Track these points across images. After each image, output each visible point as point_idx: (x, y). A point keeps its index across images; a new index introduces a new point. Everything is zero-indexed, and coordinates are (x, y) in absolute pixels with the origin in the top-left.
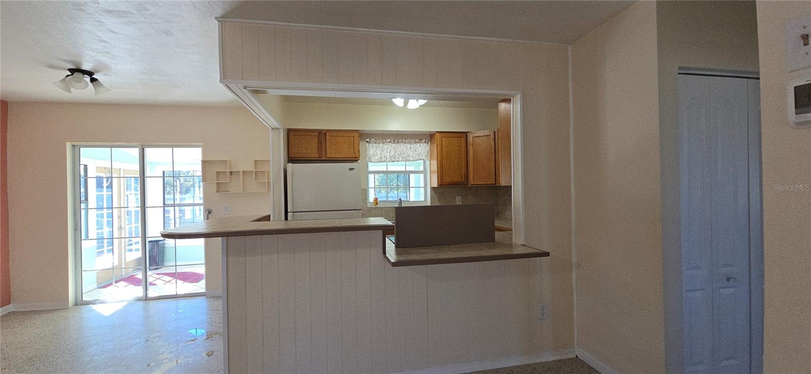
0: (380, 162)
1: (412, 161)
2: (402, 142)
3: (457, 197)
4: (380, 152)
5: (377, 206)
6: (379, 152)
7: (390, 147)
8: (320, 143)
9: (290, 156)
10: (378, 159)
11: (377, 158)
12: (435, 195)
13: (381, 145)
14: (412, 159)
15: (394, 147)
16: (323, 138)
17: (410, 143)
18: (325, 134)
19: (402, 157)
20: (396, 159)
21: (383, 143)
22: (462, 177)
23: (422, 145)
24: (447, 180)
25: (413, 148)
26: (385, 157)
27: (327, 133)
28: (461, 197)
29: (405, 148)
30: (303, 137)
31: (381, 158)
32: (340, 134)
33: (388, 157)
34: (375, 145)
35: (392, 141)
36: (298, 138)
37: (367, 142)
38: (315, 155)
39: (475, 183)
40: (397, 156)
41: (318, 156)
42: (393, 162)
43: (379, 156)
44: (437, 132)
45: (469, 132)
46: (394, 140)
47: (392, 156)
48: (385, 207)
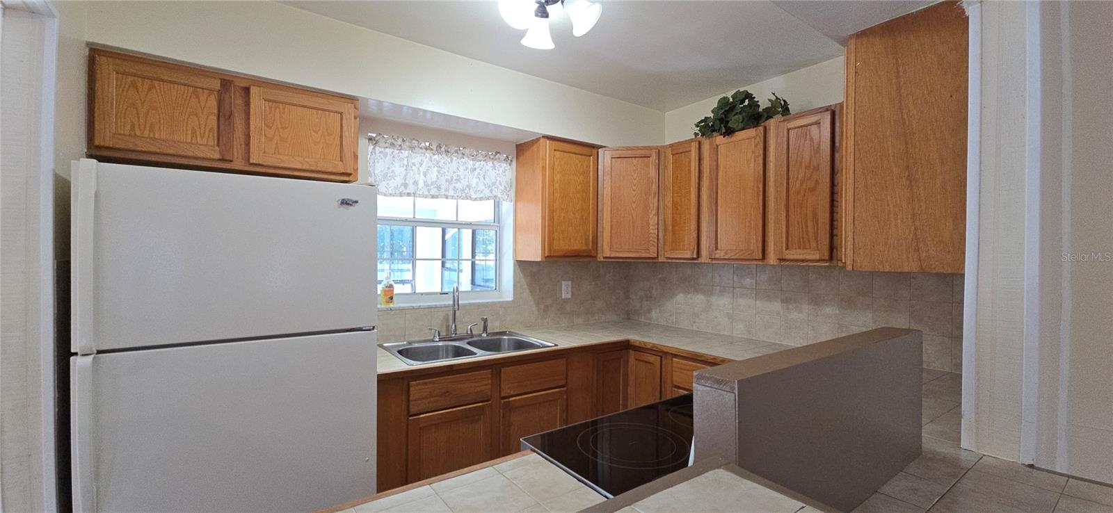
0: (401, 195)
1: (476, 199)
2: (456, 152)
3: (563, 282)
4: (403, 170)
5: (391, 305)
6: (399, 170)
7: (426, 161)
8: (224, 116)
9: (97, 143)
10: (397, 188)
11: (393, 184)
12: (523, 279)
13: (405, 153)
14: (474, 196)
15: (438, 162)
16: (240, 101)
17: (474, 157)
18: (247, 90)
19: (455, 189)
20: (442, 192)
21: (412, 148)
22: (587, 240)
23: (497, 165)
24: (562, 246)
25: (478, 171)
26: (416, 183)
27: (254, 91)
28: (570, 282)
29: (461, 168)
30: (157, 83)
31: (405, 185)
32: (297, 98)
33: (421, 184)
34: (388, 150)
35: (434, 147)
36: (134, 85)
37: (370, 139)
38: (207, 149)
39: (613, 255)
40: (444, 185)
41: (217, 156)
42: (433, 197)
43: (399, 180)
44: (545, 137)
45: (602, 147)
46: (439, 146)
47: (432, 183)
48: (413, 308)
